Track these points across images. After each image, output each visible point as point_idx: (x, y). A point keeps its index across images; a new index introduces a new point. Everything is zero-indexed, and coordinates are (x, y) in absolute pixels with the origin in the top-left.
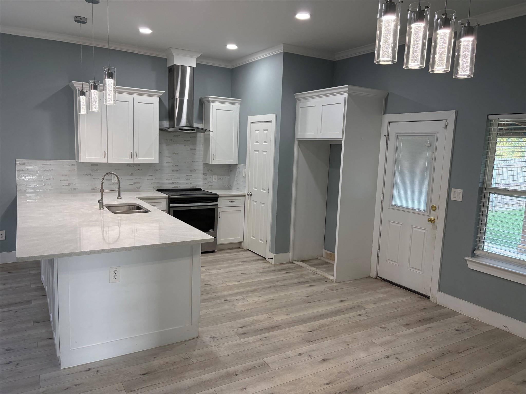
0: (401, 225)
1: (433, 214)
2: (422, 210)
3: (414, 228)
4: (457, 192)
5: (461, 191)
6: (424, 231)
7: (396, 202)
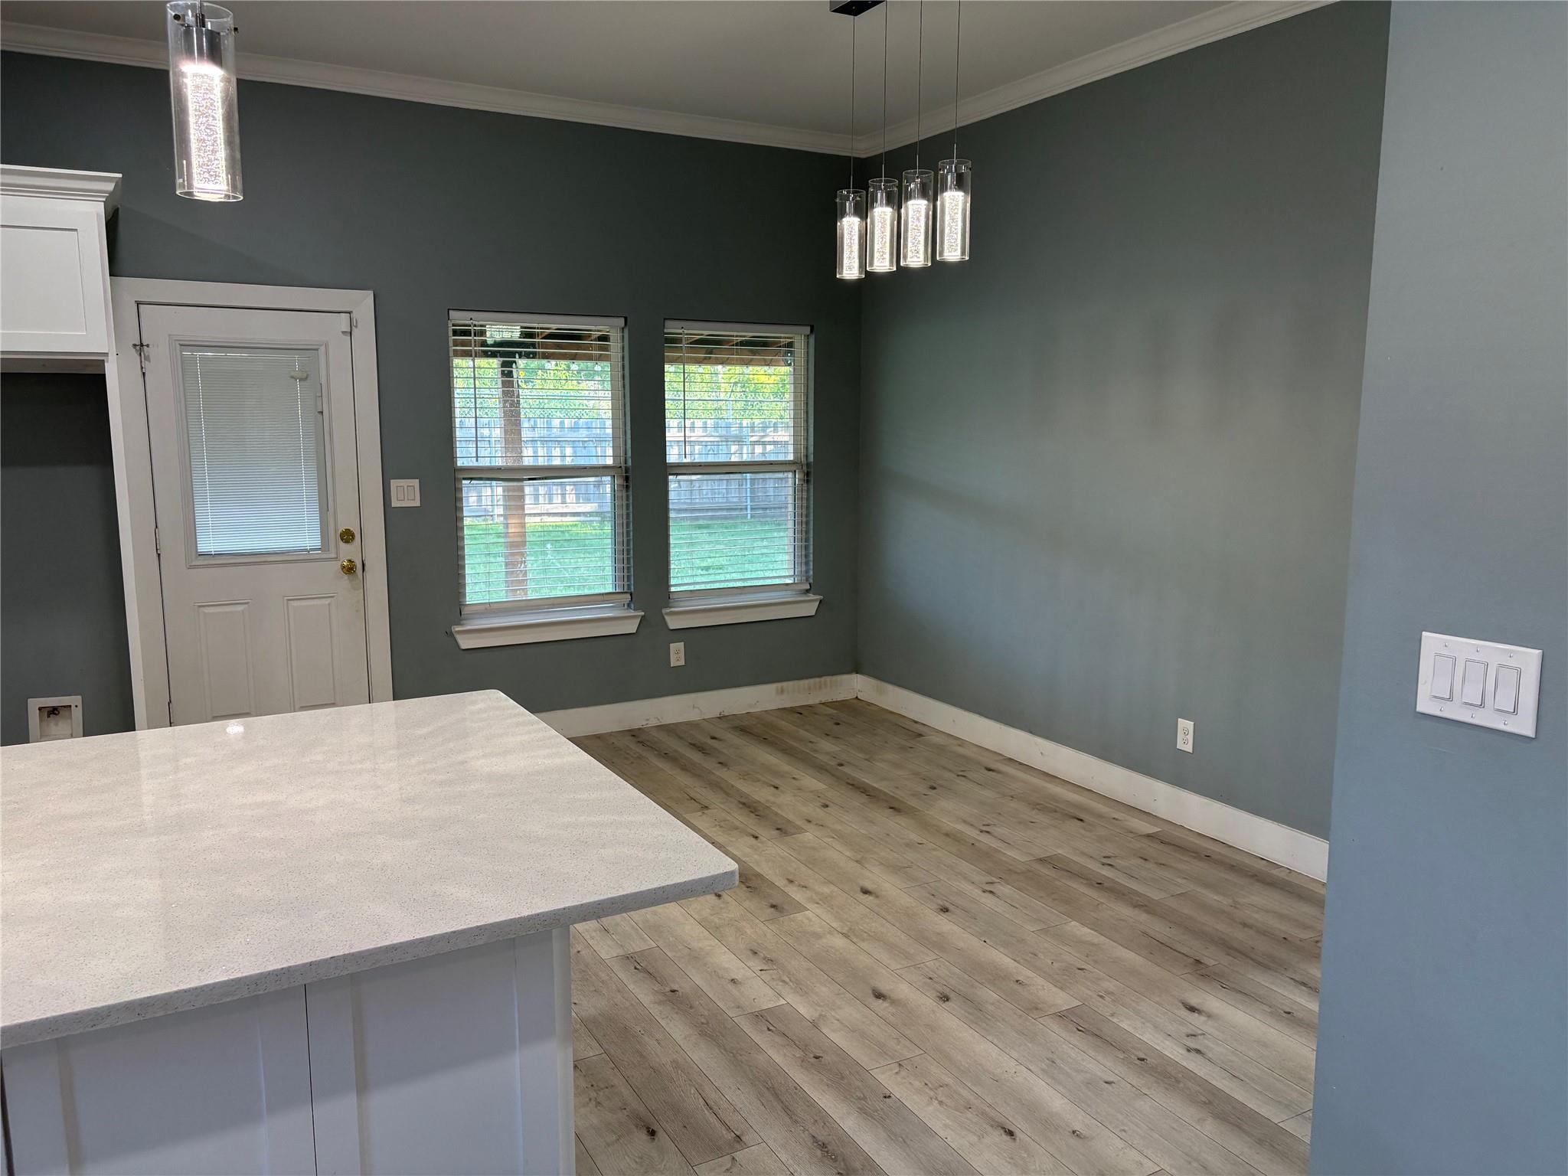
0: (246, 606)
1: (349, 552)
2: (308, 548)
3: (290, 602)
4: (405, 487)
5: (416, 482)
6: (326, 602)
7: (208, 543)
